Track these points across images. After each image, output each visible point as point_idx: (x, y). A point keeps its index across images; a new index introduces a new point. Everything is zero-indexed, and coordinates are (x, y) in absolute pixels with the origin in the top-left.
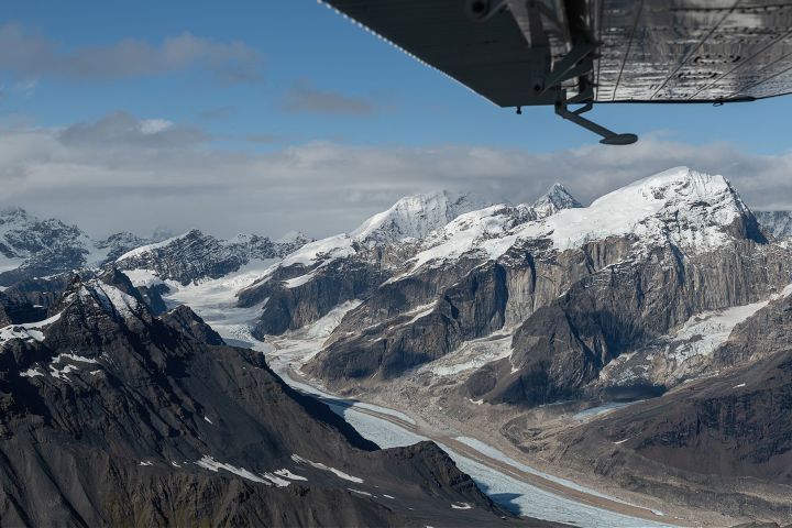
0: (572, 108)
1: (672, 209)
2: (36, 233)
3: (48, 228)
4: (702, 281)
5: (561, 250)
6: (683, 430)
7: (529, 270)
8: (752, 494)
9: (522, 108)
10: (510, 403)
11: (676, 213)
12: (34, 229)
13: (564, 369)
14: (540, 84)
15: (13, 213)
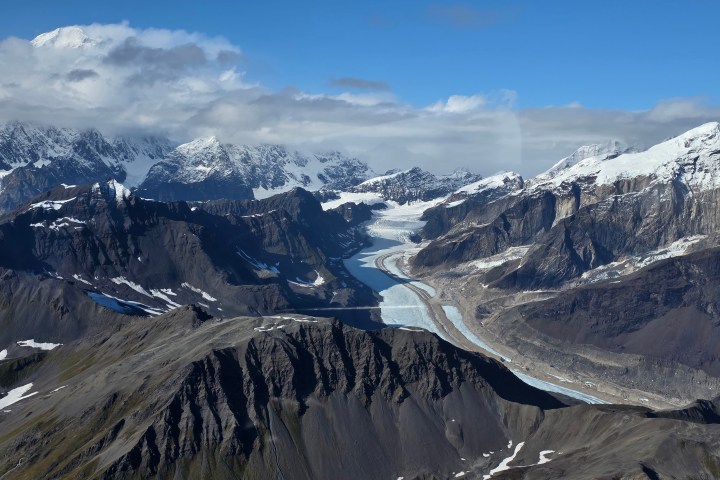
1: (694, 156)
2: (344, 168)
3: (351, 164)
4: (699, 212)
5: (599, 185)
6: (560, 309)
7: (573, 199)
8: (585, 356)
10: (501, 288)
11: (696, 159)
12: (343, 165)
13: (550, 268)
15: (333, 154)
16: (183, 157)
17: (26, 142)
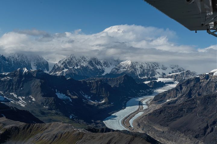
0: (212, 31)
9: (197, 31)
12: (178, 70)
14: (204, 24)
15: (176, 66)
16: (121, 66)
17: (75, 61)
